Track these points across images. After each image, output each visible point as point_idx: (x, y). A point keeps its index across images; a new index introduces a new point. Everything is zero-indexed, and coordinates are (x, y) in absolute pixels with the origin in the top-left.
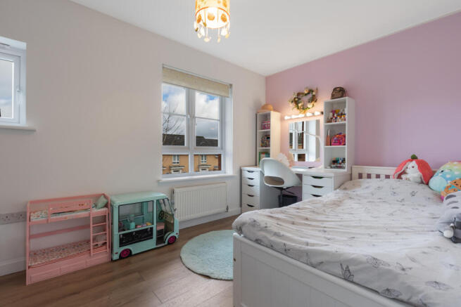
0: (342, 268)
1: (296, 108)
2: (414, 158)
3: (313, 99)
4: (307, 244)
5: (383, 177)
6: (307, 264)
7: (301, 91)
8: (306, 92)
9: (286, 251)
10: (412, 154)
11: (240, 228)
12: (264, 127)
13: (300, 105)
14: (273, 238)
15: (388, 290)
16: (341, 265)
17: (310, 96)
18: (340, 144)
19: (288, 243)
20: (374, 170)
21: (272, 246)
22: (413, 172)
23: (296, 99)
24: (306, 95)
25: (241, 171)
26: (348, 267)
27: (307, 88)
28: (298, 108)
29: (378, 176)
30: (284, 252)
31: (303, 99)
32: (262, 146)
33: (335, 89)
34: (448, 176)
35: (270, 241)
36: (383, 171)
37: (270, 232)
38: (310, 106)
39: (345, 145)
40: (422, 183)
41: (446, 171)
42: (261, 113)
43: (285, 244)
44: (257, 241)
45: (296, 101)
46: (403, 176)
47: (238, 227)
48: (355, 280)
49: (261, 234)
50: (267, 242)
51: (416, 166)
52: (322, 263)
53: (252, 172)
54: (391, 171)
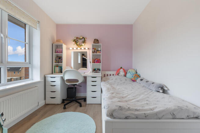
0: (171, 115)
1: (76, 45)
2: (121, 68)
3: (84, 42)
4: (151, 110)
5: (112, 75)
6: (157, 119)
7: (79, 37)
8: (81, 38)
9: (146, 117)
10: (121, 67)
11: (112, 114)
12: (56, 52)
13: (78, 43)
14: (136, 113)
15: (188, 116)
16: (170, 113)
17: (83, 40)
18: (98, 62)
19: (146, 112)
20: (109, 73)
21: (137, 117)
22: (122, 73)
23: (76, 40)
24: (81, 39)
25: (45, 78)
26: (173, 113)
27: (81, 36)
28: (77, 45)
29: (110, 75)
30: (145, 118)
31: (79, 40)
32: (56, 63)
33: (95, 39)
34: (132, 73)
35: (135, 115)
36: (111, 73)
37: (132, 110)
38: (83, 44)
39: (100, 63)
40: (124, 76)
41: (131, 72)
42: (55, 44)
43: (145, 114)
44: (126, 118)
45: (76, 41)
46: (119, 74)
47: (111, 114)
48: (177, 117)
49: (128, 113)
50: (133, 116)
51: (123, 71)
52: (164, 115)
53: (55, 77)
54: (114, 73)
